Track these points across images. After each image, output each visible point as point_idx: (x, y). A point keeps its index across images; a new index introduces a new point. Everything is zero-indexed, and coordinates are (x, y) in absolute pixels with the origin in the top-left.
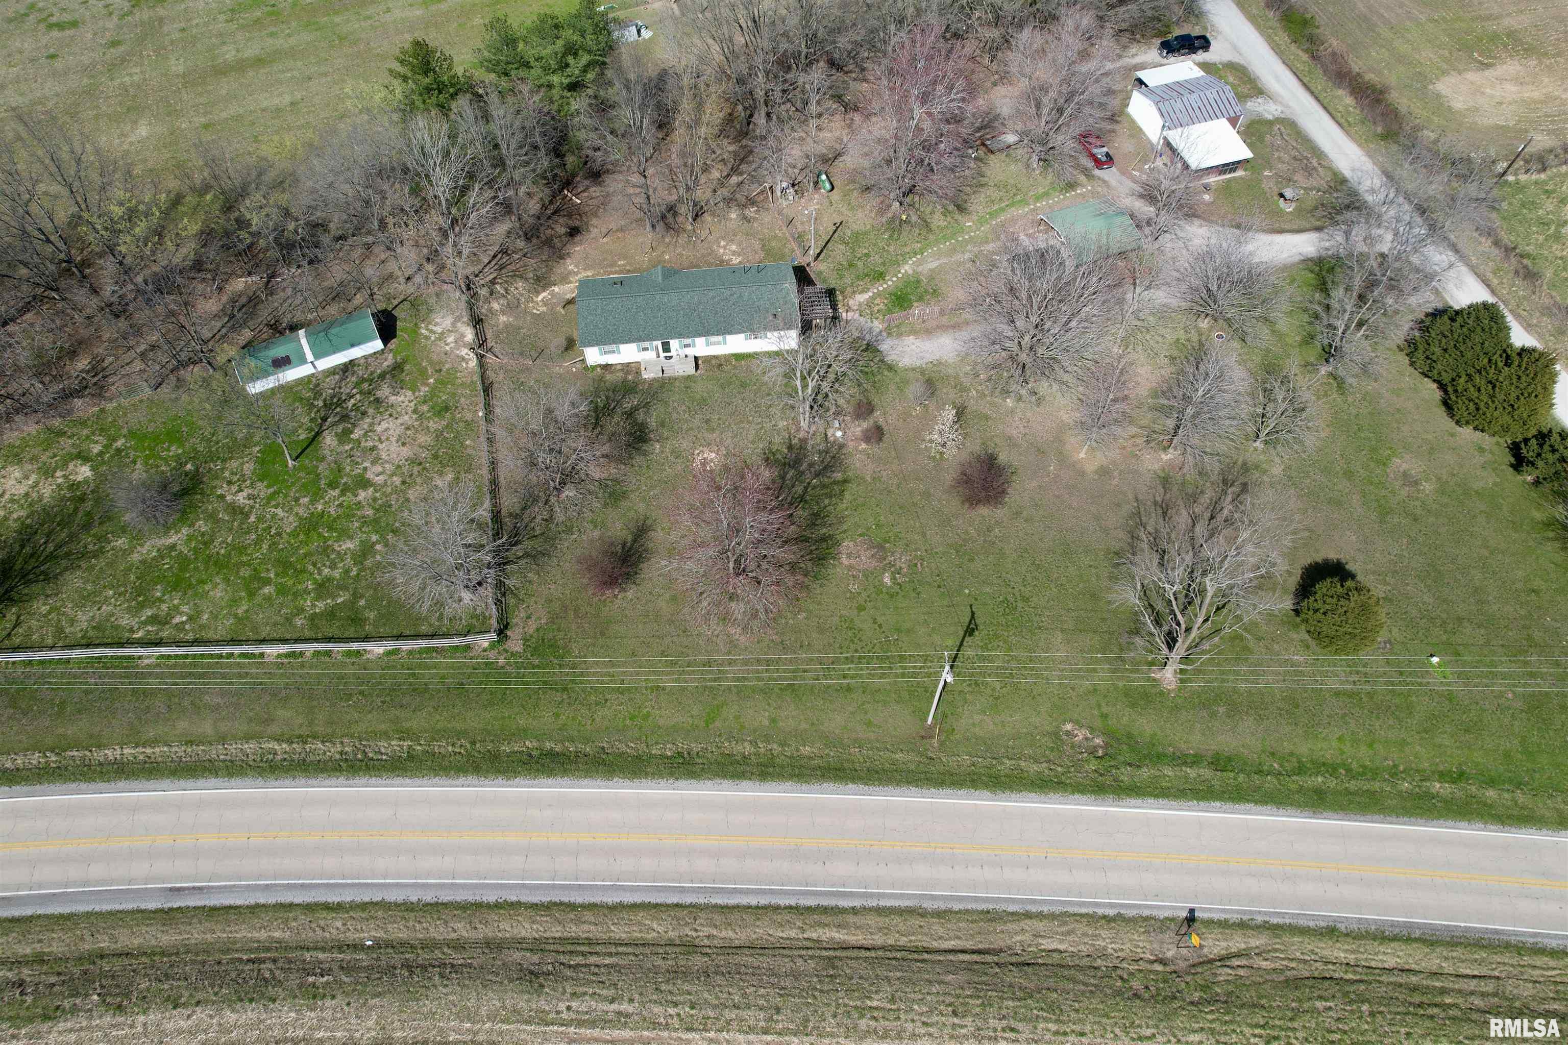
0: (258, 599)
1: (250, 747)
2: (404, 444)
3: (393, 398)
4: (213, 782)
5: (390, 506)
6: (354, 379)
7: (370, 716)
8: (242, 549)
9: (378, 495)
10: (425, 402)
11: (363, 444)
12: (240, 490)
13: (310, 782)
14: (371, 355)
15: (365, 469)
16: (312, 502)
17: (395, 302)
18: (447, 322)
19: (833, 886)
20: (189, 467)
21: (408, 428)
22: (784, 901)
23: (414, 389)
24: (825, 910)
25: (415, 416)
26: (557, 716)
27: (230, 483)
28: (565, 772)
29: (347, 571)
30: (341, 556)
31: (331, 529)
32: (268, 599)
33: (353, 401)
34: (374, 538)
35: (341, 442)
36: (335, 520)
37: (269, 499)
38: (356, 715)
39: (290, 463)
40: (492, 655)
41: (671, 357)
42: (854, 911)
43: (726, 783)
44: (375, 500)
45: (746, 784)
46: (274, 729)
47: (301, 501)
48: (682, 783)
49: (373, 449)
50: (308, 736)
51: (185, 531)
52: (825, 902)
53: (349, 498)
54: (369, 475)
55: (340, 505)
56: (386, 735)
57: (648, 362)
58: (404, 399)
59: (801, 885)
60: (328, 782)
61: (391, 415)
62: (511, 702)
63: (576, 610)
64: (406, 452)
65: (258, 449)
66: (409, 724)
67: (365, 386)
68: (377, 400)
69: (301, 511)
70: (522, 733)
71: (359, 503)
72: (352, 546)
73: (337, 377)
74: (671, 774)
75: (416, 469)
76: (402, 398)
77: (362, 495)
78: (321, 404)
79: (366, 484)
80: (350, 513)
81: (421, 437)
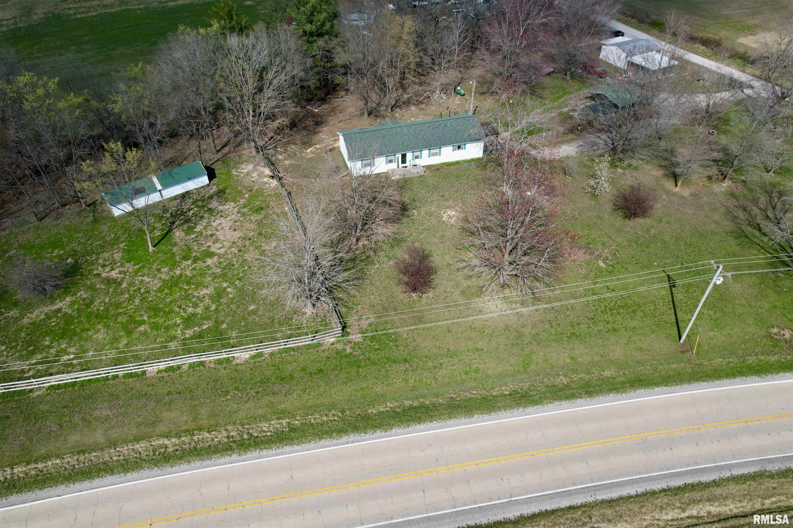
0: (135, 335)
1: (141, 446)
2: (235, 230)
3: (221, 208)
4: (109, 479)
5: (233, 265)
6: (191, 200)
7: (247, 405)
8: (118, 305)
9: (222, 260)
10: (244, 207)
11: (204, 234)
12: (113, 269)
13: (205, 463)
14: (200, 188)
15: (209, 246)
16: (171, 270)
17: (211, 162)
18: (250, 167)
19: (688, 465)
20: (69, 260)
21: (236, 221)
23: (235, 201)
25: (239, 215)
26: (406, 381)
27: (104, 266)
28: (432, 418)
29: (207, 308)
30: (201, 299)
31: (188, 283)
32: (145, 333)
33: (192, 212)
34: (225, 285)
35: (187, 234)
36: (191, 278)
37: (136, 272)
38: (235, 406)
39: (151, 248)
40: (339, 347)
41: (406, 167)
43: (564, 403)
44: (220, 263)
45: (579, 401)
46: (161, 428)
47: (162, 270)
48: (530, 409)
49: (212, 235)
50: (194, 430)
51: (68, 299)
52: (690, 480)
53: (200, 264)
54: (212, 249)
55: (194, 269)
56: (265, 418)
57: (393, 171)
58: (229, 207)
59: (663, 470)
60: (222, 460)
61: (221, 216)
62: (365, 376)
64: (237, 234)
65: (124, 244)
66: (283, 406)
67: (200, 203)
68: (210, 209)
69: (163, 276)
70: (382, 398)
71: (209, 266)
72: (208, 292)
73: (178, 201)
74: (519, 405)
75: (247, 243)
76: (228, 207)
77: (209, 262)
78: (168, 215)
79: (211, 255)
80: (202, 273)
81: (247, 225)
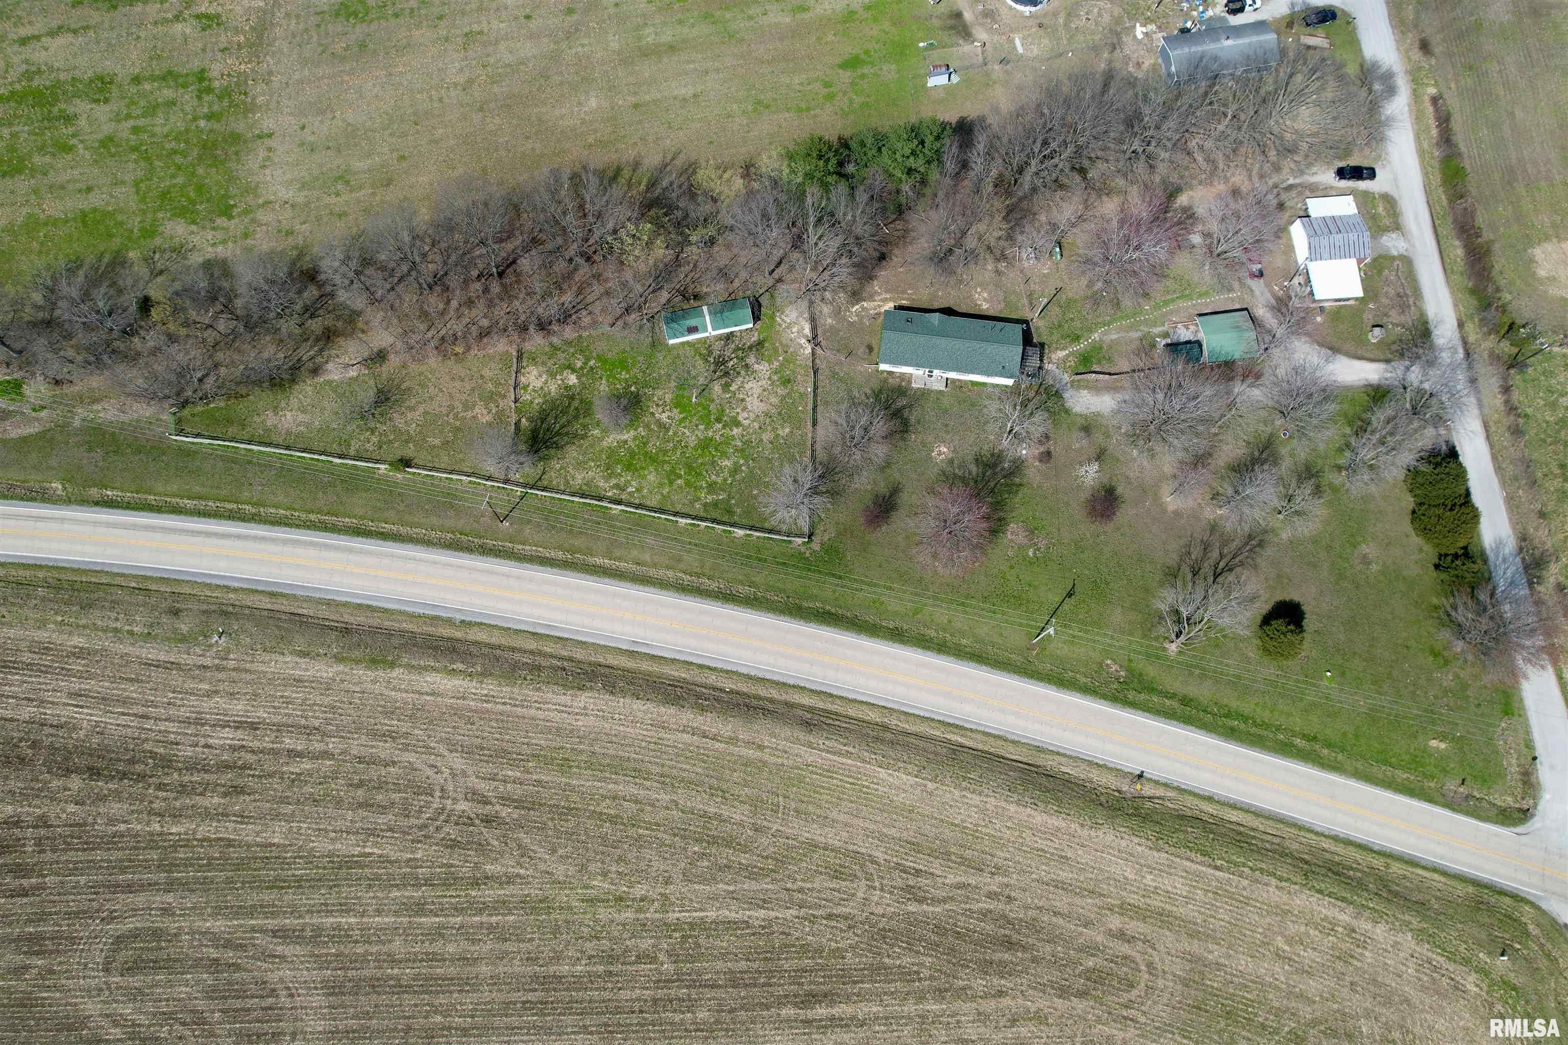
0: (675, 487)
1: (670, 573)
2: (761, 401)
3: (756, 366)
4: (652, 589)
5: (752, 442)
6: (733, 347)
7: (734, 570)
8: (665, 452)
9: (744, 433)
10: (776, 373)
11: (737, 396)
12: (664, 412)
13: (703, 601)
14: (746, 331)
15: (738, 413)
16: (706, 429)
17: (760, 293)
18: (794, 315)
19: (962, 716)
20: (633, 388)
21: (764, 390)
22: (936, 718)
23: (770, 362)
24: (957, 726)
25: (769, 382)
26: (834, 592)
27: (657, 405)
28: (836, 625)
29: (725, 480)
30: (722, 469)
31: (716, 450)
32: (680, 487)
33: (732, 363)
34: (742, 462)
35: (724, 391)
36: (719, 445)
37: (681, 421)
38: (727, 568)
39: (694, 400)
40: (803, 549)
41: (932, 377)
42: (971, 730)
43: (919, 651)
44: (743, 436)
45: (929, 653)
46: (681, 566)
47: (699, 427)
48: (896, 645)
49: (743, 400)
50: (700, 574)
51: (632, 432)
52: (957, 723)
53: (727, 431)
54: (740, 418)
55: (722, 435)
56: (741, 583)
57: (917, 377)
58: (763, 368)
59: (948, 711)
60: (713, 603)
61: (754, 378)
62: (811, 578)
63: (852, 533)
64: (763, 407)
65: (674, 384)
66: (754, 579)
67: (740, 353)
68: (747, 365)
69: (699, 434)
70: (813, 597)
71: (734, 436)
72: (728, 464)
73: (723, 342)
74: (891, 639)
75: (768, 421)
77: (736, 431)
78: (712, 360)
79: (738, 424)
80: (728, 443)
81: (772, 398)
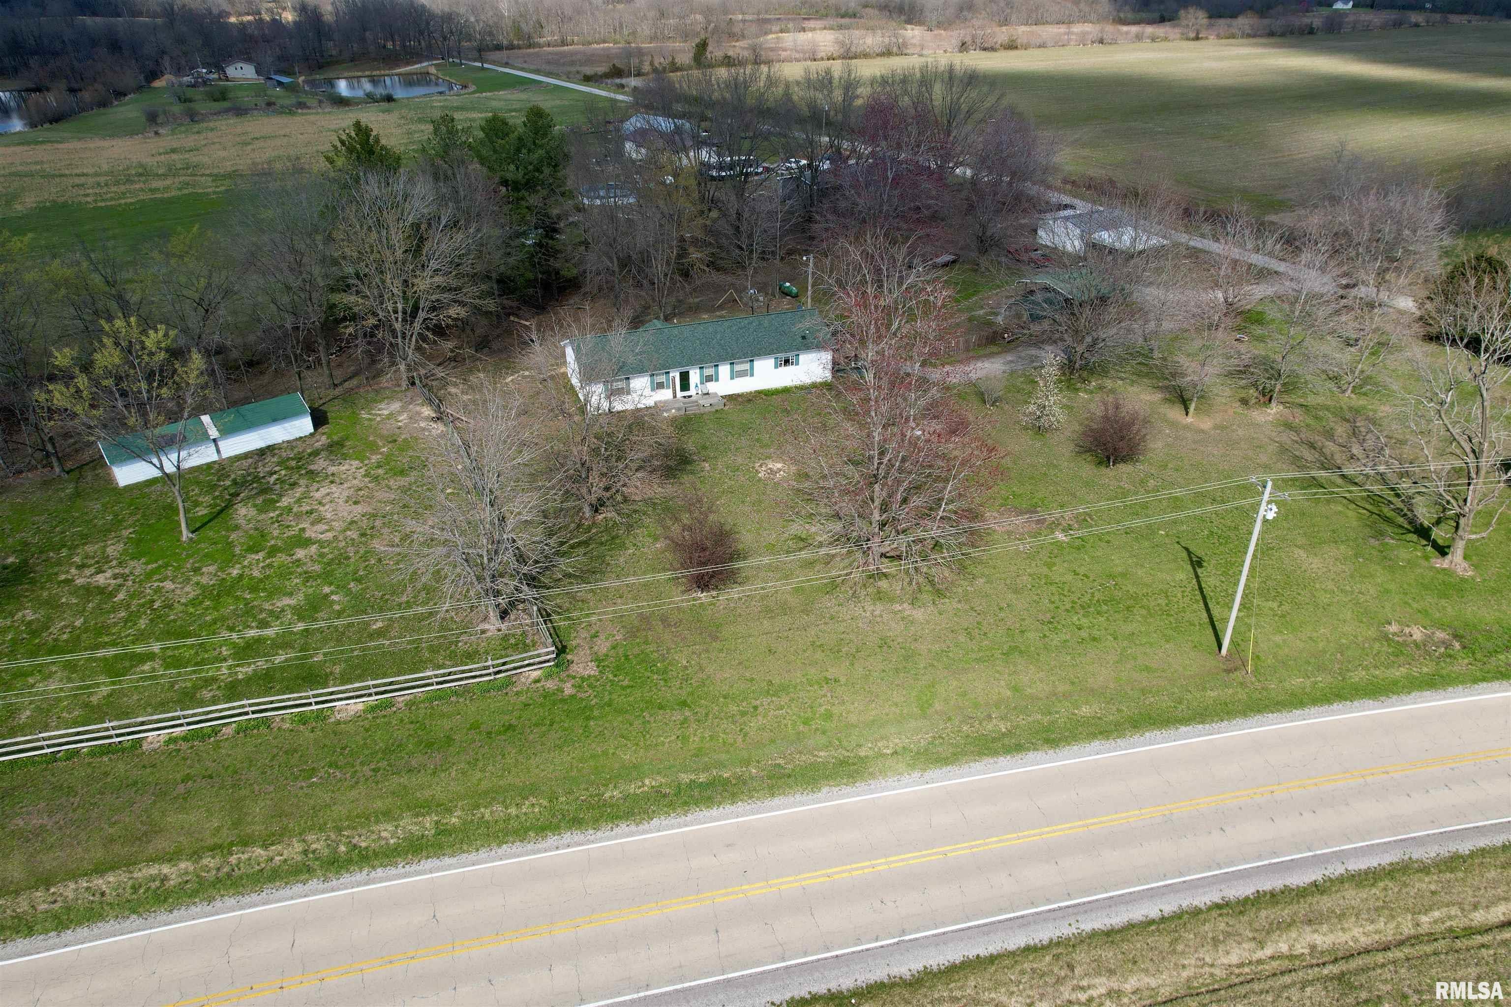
1: (107, 882)
2: (356, 503)
3: (332, 469)
5: (348, 558)
6: (275, 459)
7: (354, 793)
8: (103, 629)
9: (326, 550)
10: (379, 466)
11: (295, 510)
12: (100, 571)
13: (247, 899)
14: (297, 439)
15: (303, 530)
16: (221, 569)
17: (321, 402)
18: (396, 406)
19: (1260, 858)
20: (11, 559)
21: (360, 489)
23: (361, 458)
24: (1273, 898)
25: (367, 480)
26: (685, 739)
27: (82, 567)
28: (734, 798)
30: (277, 615)
31: (254, 589)
33: (275, 476)
34: (327, 590)
35: (261, 511)
36: (261, 581)
37: (149, 576)
38: (327, 797)
39: (185, 534)
40: (550, 685)
41: (690, 397)
42: (1317, 888)
43: (1003, 760)
44: (322, 555)
46: (161, 844)
47: (204, 570)
48: (934, 773)
49: (310, 512)
50: (232, 844)
52: (1267, 885)
53: (281, 558)
54: (308, 534)
55: (270, 566)
56: (387, 815)
57: (665, 403)
58: (349, 467)
59: (1210, 868)
60: (287, 892)
61: (332, 482)
62: (601, 733)
64: (360, 509)
65: (131, 530)
66: (427, 793)
67: (293, 463)
68: (311, 472)
69: (204, 580)
71: (299, 560)
72: (293, 602)
73: (250, 460)
74: (909, 768)
75: (378, 522)
76: (346, 467)
77: (300, 553)
78: (228, 483)
79: (307, 543)
80: (284, 573)
81: (380, 495)
